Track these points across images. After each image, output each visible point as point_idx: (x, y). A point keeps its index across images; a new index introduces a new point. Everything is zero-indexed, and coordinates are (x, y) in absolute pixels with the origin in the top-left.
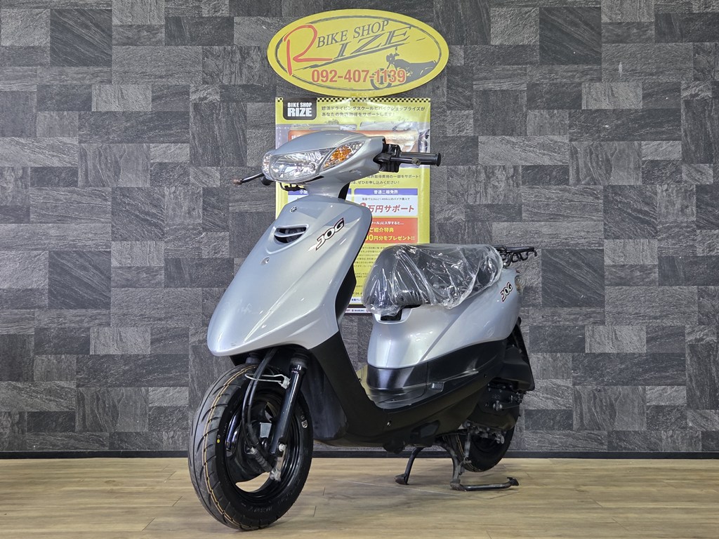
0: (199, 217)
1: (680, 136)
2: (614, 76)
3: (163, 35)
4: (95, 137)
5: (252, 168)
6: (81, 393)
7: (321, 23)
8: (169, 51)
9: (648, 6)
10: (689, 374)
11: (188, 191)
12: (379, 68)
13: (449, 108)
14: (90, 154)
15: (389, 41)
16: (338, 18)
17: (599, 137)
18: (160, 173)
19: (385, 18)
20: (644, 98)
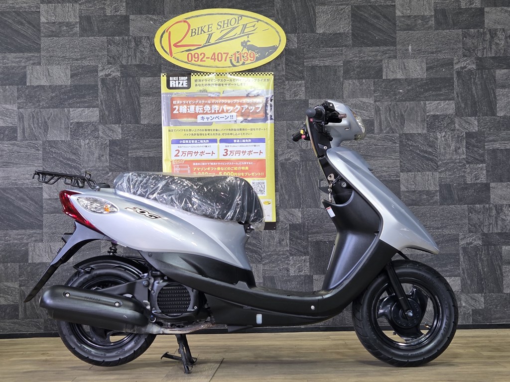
0: (107, 161)
1: (453, 97)
2: (405, 55)
3: (78, 29)
4: (29, 104)
5: (144, 125)
6: (23, 291)
7: (193, 18)
8: (82, 40)
9: (429, 4)
10: (462, 268)
11: (98, 143)
12: (235, 51)
13: (287, 79)
14: (26, 117)
15: (243, 31)
16: (205, 15)
17: (396, 99)
18: (78, 129)
19: (239, 15)
20: (427, 70)
